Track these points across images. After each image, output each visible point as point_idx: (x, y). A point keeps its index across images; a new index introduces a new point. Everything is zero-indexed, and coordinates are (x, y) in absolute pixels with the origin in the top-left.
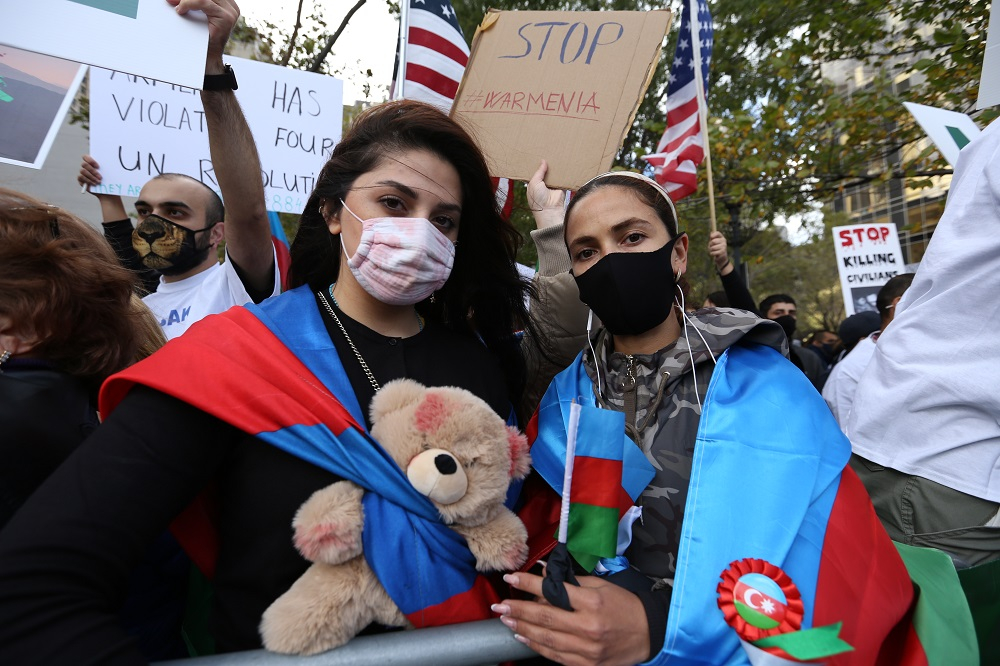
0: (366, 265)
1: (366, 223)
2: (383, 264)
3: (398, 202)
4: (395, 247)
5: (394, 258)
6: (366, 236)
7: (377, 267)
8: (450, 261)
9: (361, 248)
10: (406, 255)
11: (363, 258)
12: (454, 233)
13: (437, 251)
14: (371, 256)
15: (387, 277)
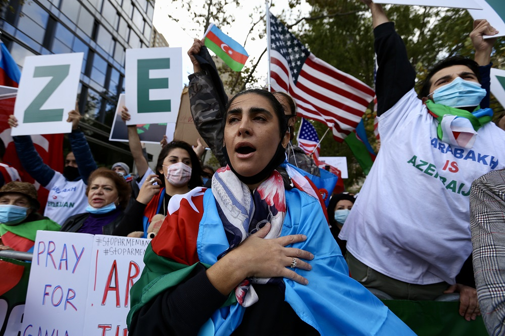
0: (170, 176)
1: (168, 167)
2: (174, 175)
3: (175, 160)
4: (175, 170)
5: (176, 173)
6: (169, 170)
7: (173, 176)
8: (191, 171)
9: (168, 173)
10: (178, 171)
11: (169, 175)
12: (191, 165)
13: (186, 169)
14: (171, 174)
15: (175, 177)
